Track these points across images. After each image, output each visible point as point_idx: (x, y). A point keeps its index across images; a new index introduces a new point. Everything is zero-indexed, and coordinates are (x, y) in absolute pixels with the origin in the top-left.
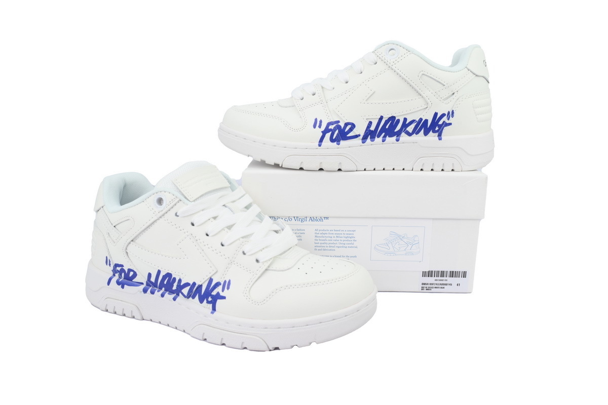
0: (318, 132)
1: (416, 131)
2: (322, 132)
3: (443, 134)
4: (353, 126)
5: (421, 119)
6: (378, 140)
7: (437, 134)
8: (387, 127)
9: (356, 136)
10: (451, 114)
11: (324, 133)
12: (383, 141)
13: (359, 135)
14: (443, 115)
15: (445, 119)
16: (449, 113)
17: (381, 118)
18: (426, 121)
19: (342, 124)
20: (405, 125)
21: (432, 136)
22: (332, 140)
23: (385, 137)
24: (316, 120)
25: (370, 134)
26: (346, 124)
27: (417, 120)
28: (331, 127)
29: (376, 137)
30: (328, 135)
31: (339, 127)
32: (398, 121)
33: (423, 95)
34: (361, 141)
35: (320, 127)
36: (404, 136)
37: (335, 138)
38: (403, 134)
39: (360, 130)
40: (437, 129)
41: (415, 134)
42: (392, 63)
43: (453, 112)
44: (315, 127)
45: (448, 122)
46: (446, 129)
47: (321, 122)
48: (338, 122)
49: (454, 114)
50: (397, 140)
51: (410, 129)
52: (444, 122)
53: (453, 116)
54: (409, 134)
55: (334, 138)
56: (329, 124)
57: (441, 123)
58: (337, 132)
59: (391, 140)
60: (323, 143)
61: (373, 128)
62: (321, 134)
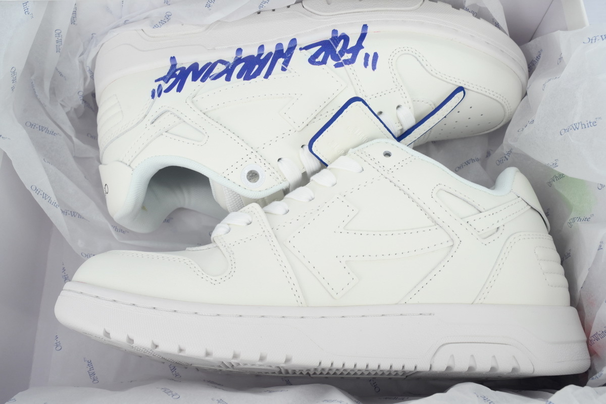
0: (369, 46)
1: (211, 66)
2: (363, 48)
3: (169, 68)
4: (312, 60)
5: (203, 80)
6: (270, 48)
7: (178, 67)
8: (257, 67)
9: (307, 48)
10: (156, 93)
11: (359, 46)
12: (262, 47)
13: (301, 49)
14: (167, 91)
15: (165, 86)
16: (159, 95)
17: (266, 76)
18: (194, 79)
19: (331, 62)
20: (228, 72)
21: (184, 62)
22: (346, 38)
23: (260, 55)
24: (374, 68)
25: (284, 54)
26: (324, 62)
27: (208, 80)
28: (348, 56)
29: (274, 52)
30: (352, 43)
31: (336, 58)
32: (239, 76)
33: (200, 113)
34: (298, 42)
35: (367, 56)
36: (230, 57)
38: (231, 61)
39: (300, 58)
40: (178, 73)
41: (213, 62)
42: (253, 156)
43: (153, 96)
44: (376, 55)
45: (162, 82)
46: (164, 73)
47: (366, 65)
48: (336, 66)
49: (151, 94)
50: (239, 50)
51: (220, 68)
52: (167, 83)
53: (154, 90)
54: (222, 62)
55: (342, 41)
56: (351, 61)
57: (172, 80)
58: (338, 49)
59: (250, 51)
60: (359, 32)
61: (281, 61)
62: (364, 44)
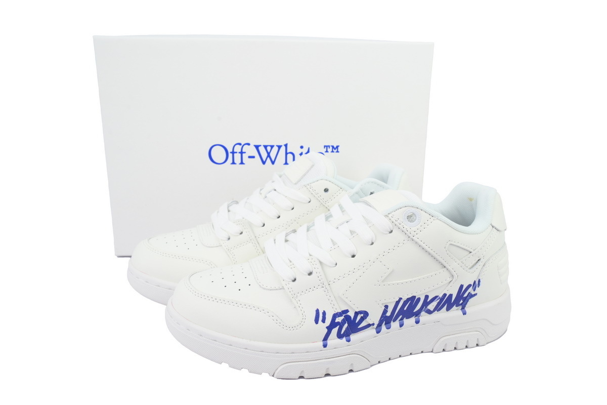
0: (322, 328)
1: (438, 308)
2: (327, 328)
3: (467, 306)
4: (366, 314)
5: (445, 295)
6: (395, 325)
8: (405, 309)
9: (369, 326)
11: (330, 329)
12: (401, 325)
13: (373, 324)
14: (469, 286)
15: (470, 290)
16: (475, 282)
19: (351, 314)
20: (426, 303)
21: (456, 311)
22: (340, 336)
23: (402, 319)
24: (317, 311)
25: (386, 320)
26: (357, 314)
27: (441, 296)
28: (339, 319)
29: (392, 322)
30: (335, 331)
31: (348, 318)
32: (419, 299)
33: (449, 268)
34: (374, 331)
35: (324, 321)
36: (424, 317)
37: (344, 333)
38: (423, 313)
39: (374, 317)
40: (461, 302)
41: (436, 311)
42: (413, 233)
43: (479, 281)
44: (317, 321)
45: (473, 293)
46: (471, 301)
47: (324, 313)
48: (347, 311)
49: (481, 283)
50: (417, 322)
51: (431, 307)
52: (469, 293)
53: (478, 287)
54: (429, 312)
55: (342, 332)
56: (335, 316)
57: (465, 295)
58: (346, 325)
59: (409, 322)
60: (329, 342)
61: (388, 314)
62: (326, 330)
